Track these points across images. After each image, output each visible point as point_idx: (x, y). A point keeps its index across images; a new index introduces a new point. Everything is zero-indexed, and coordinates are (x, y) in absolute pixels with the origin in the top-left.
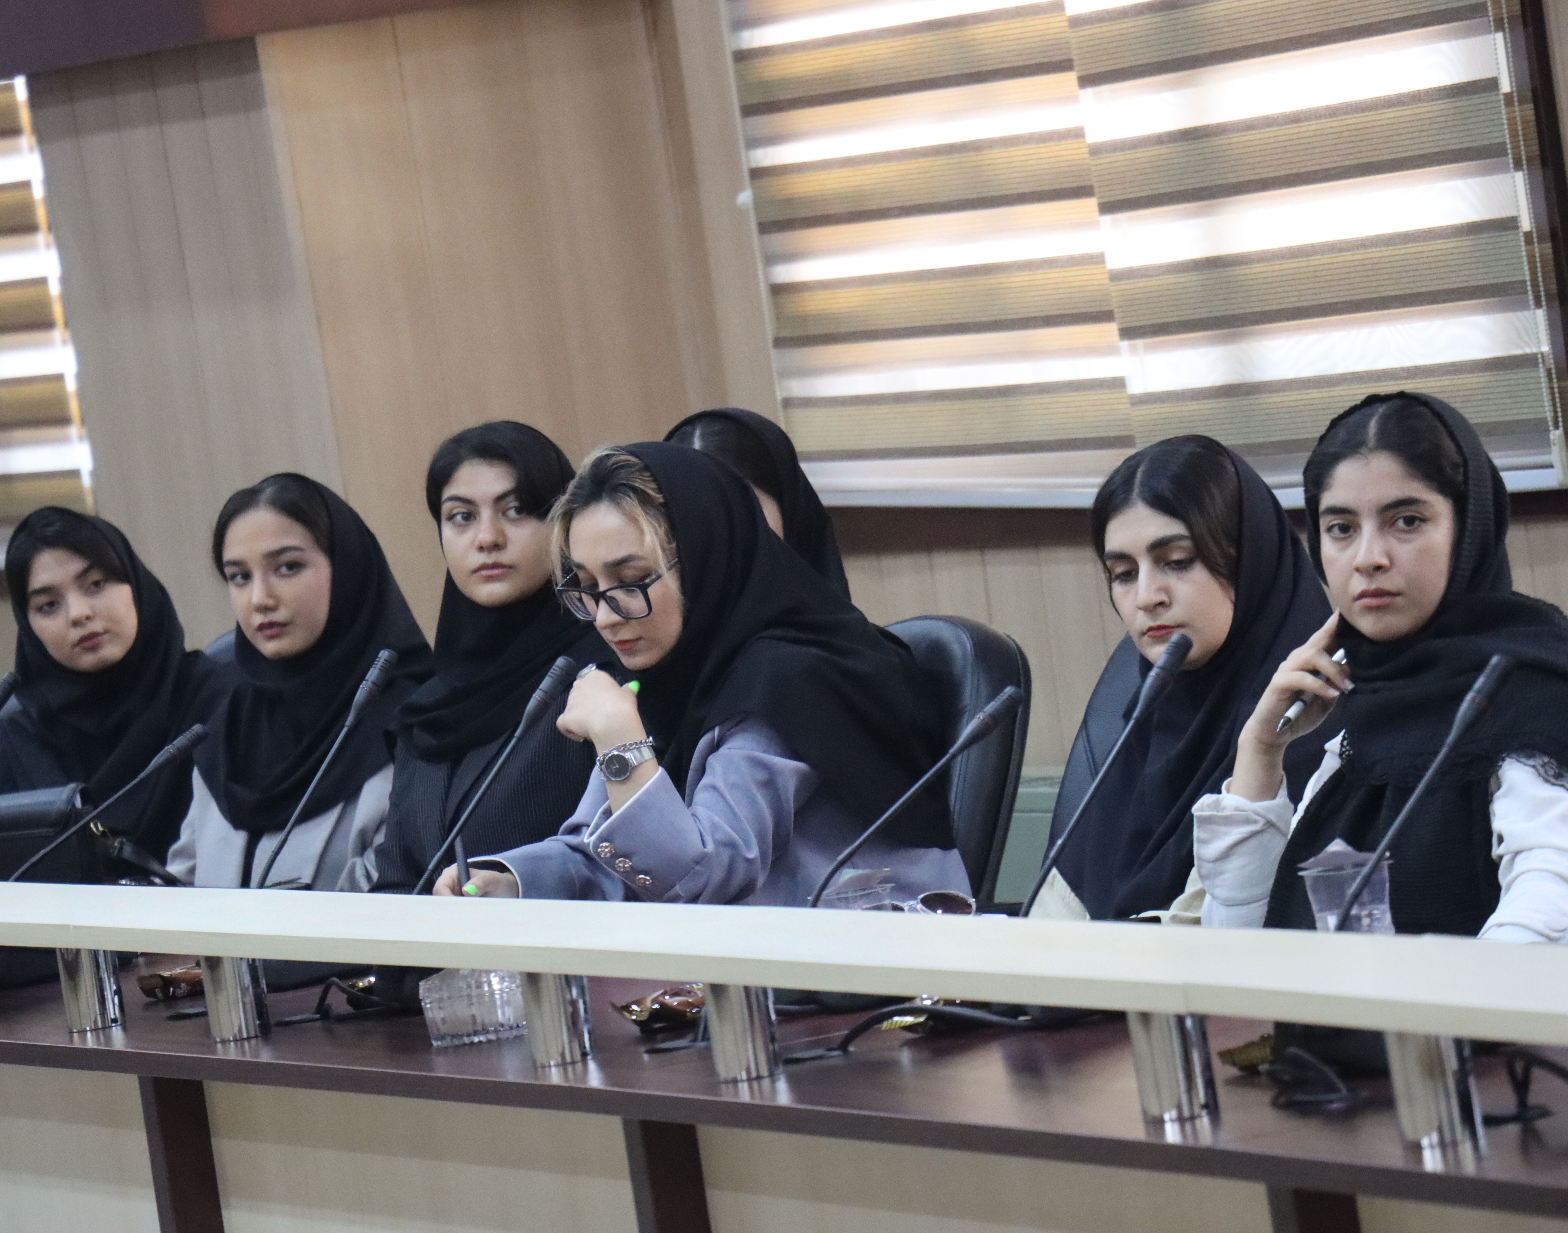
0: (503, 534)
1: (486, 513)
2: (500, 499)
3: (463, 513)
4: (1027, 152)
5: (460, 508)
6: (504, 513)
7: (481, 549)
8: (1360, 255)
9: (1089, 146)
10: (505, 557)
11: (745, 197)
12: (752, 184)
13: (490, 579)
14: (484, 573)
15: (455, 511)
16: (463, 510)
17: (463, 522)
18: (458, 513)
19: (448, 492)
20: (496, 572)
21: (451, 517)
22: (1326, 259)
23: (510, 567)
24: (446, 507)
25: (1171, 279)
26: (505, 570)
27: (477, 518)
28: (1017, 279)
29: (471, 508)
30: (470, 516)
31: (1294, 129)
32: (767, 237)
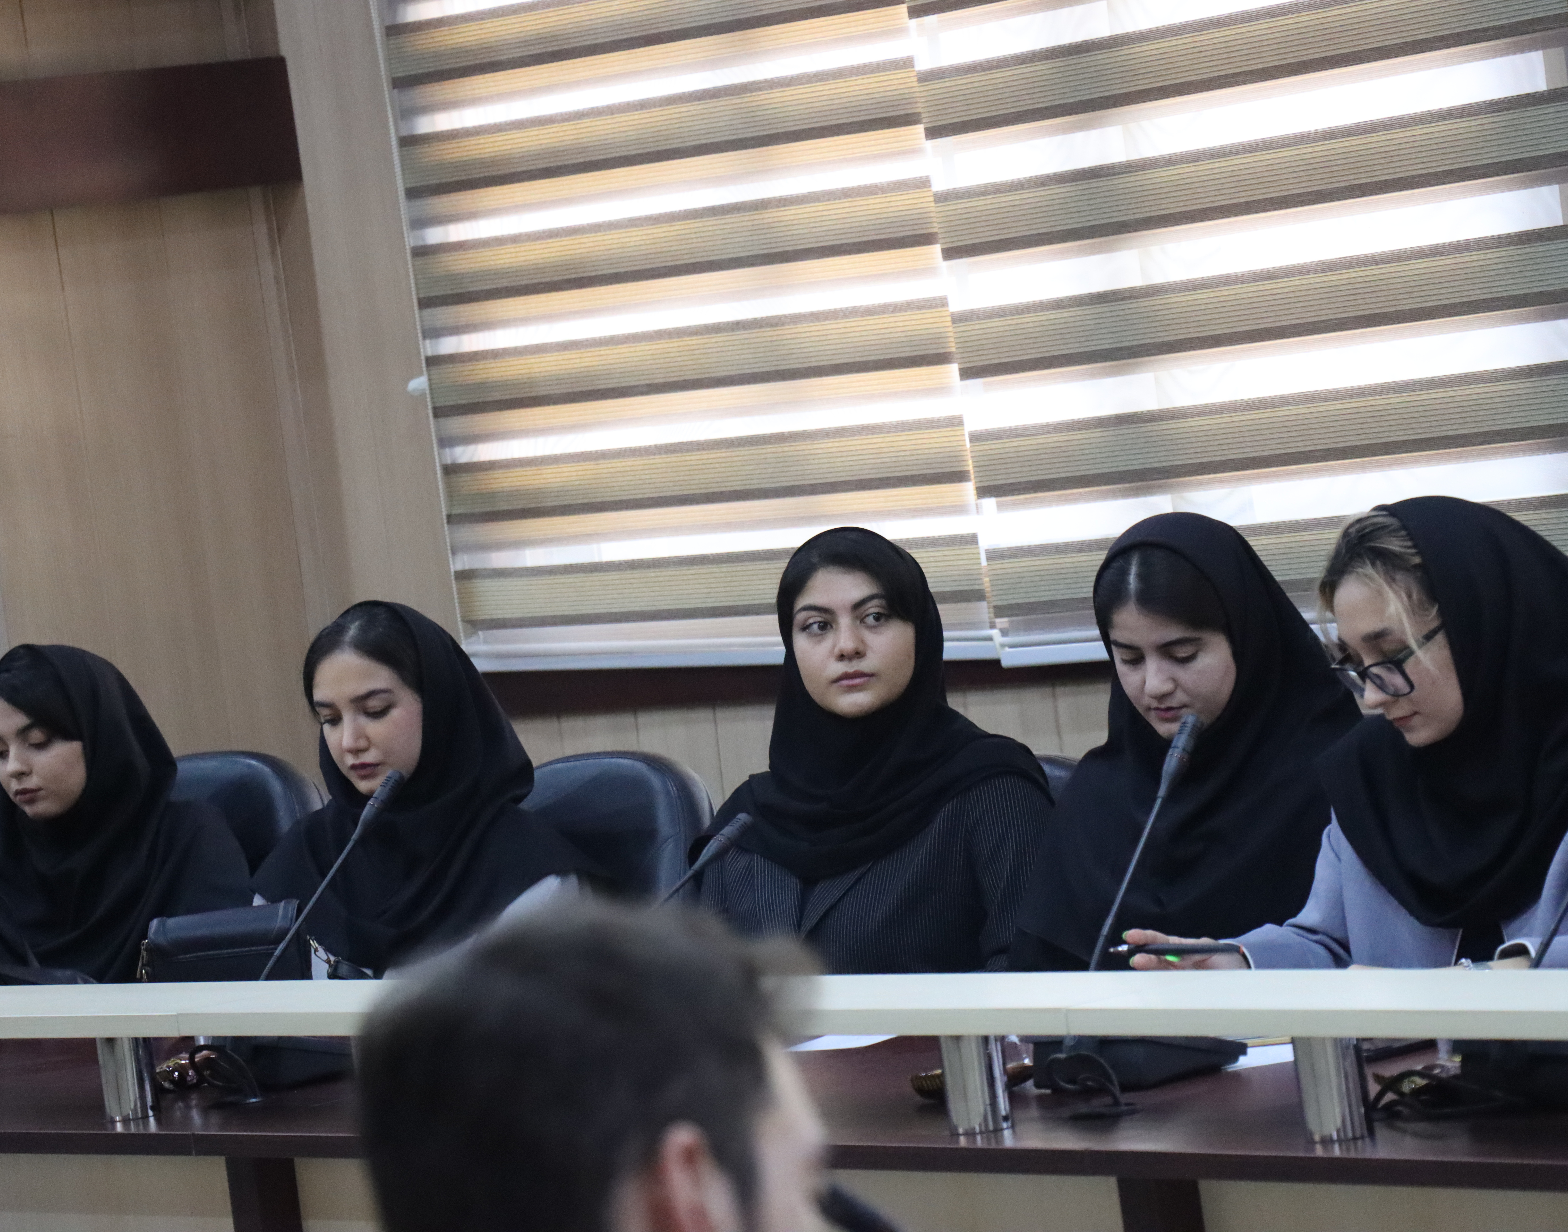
0: (863, 642)
1: (844, 621)
2: (857, 606)
3: (820, 622)
4: (848, 325)
5: (815, 618)
6: (862, 621)
7: (842, 657)
8: (1357, 403)
9: (952, 314)
10: (864, 665)
11: (419, 383)
12: (428, 371)
13: (851, 689)
14: (845, 682)
15: (811, 621)
16: (819, 619)
17: (819, 632)
18: (815, 623)
19: (803, 601)
20: (857, 681)
21: (805, 628)
22: (1301, 409)
23: (871, 675)
24: (800, 617)
25: (1063, 437)
26: (865, 679)
27: (834, 626)
28: (822, 446)
29: (827, 617)
30: (826, 626)
31: (1268, 285)
32: (442, 421)
